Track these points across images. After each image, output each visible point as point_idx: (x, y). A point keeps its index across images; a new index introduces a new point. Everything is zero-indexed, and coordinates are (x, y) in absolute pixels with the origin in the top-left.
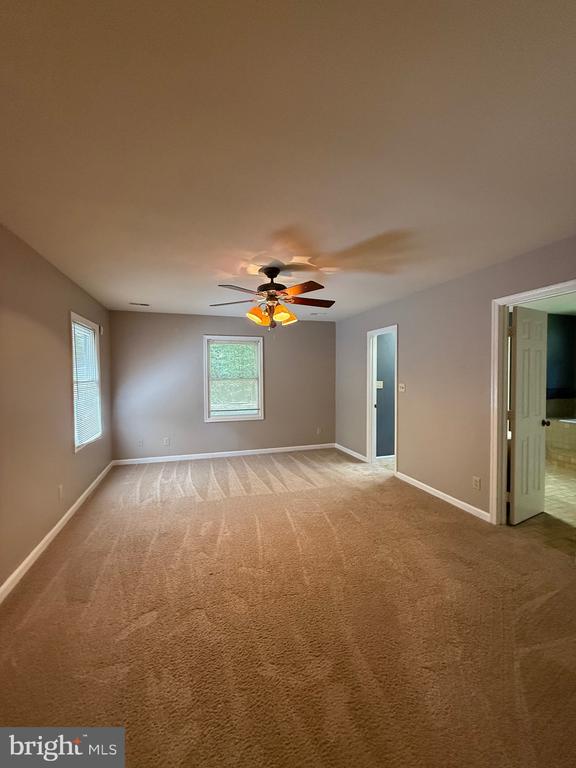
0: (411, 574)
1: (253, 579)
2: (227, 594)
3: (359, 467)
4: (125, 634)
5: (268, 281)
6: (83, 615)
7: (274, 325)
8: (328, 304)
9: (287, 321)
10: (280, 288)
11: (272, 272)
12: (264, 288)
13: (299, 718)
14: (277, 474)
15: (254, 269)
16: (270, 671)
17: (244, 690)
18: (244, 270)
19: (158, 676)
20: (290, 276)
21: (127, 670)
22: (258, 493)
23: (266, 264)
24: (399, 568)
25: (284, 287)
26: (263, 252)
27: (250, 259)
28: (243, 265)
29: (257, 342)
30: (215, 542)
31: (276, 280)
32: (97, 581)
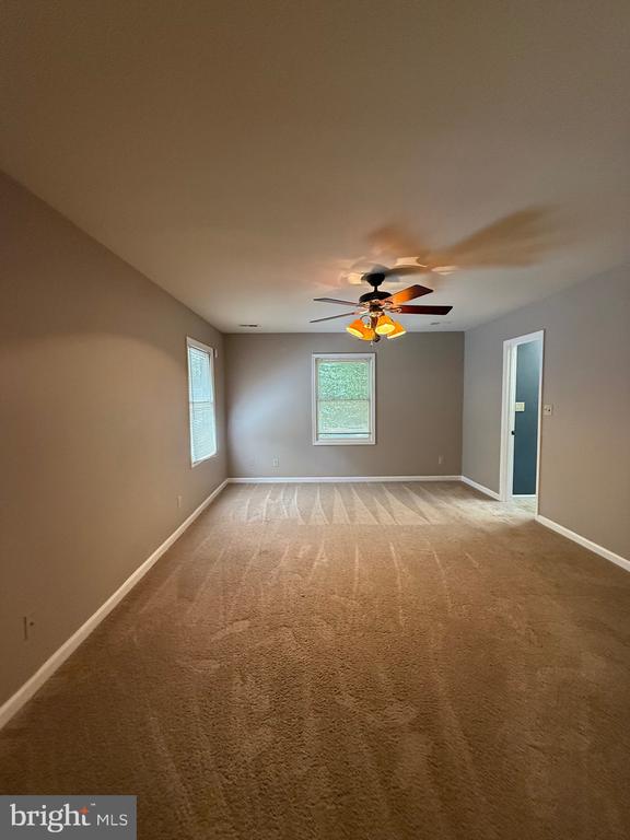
0: (533, 637)
1: (344, 609)
2: (315, 619)
3: (488, 505)
4: (219, 636)
5: (372, 289)
6: (188, 612)
7: (378, 338)
8: (444, 310)
9: (394, 333)
10: (385, 295)
11: (376, 279)
12: (366, 298)
13: (369, 755)
14: (386, 503)
15: (356, 278)
16: (348, 702)
17: (318, 712)
18: (345, 280)
19: (243, 679)
21: (218, 666)
22: (362, 523)
23: (369, 271)
24: (519, 628)
25: (388, 295)
26: (363, 258)
27: (349, 267)
28: (342, 275)
29: (368, 360)
30: (311, 566)
31: (380, 288)
32: (203, 585)
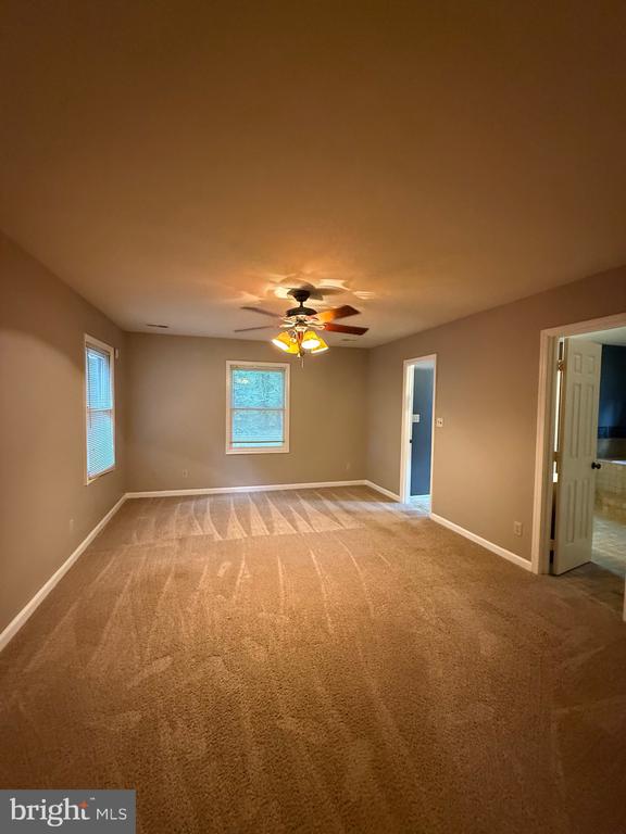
0: (442, 625)
1: (273, 625)
2: (246, 641)
4: (136, 681)
5: (297, 304)
6: (94, 658)
7: (303, 352)
8: (360, 331)
9: (318, 348)
10: (310, 312)
11: (301, 295)
12: (291, 313)
13: (319, 776)
14: (302, 512)
15: (282, 293)
16: (289, 724)
17: (261, 743)
18: (271, 292)
19: (173, 725)
20: (322, 299)
21: (138, 717)
22: (282, 533)
23: (298, 287)
24: (431, 619)
25: (314, 312)
26: (293, 275)
27: (278, 280)
28: (269, 287)
29: (283, 370)
30: (235, 584)
31: (306, 305)
32: (109, 624)
